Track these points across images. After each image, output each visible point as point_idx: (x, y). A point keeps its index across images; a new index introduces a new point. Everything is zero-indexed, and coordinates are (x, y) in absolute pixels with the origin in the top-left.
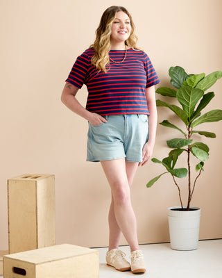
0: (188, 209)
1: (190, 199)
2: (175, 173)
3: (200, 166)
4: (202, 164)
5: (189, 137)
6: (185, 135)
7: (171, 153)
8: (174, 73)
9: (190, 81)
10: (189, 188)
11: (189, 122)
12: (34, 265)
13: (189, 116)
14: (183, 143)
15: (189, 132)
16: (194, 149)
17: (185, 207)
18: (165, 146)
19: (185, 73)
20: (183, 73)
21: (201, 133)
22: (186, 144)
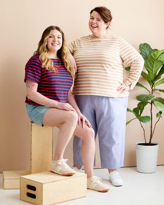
0: (150, 144)
1: (151, 137)
2: (142, 119)
3: (159, 114)
4: (161, 112)
5: (152, 93)
6: (150, 92)
7: (139, 104)
8: (142, 48)
9: (154, 54)
10: (151, 130)
11: (152, 83)
12: (42, 184)
13: (153, 79)
14: (148, 97)
15: (152, 90)
16: (155, 102)
17: (148, 142)
18: (135, 99)
19: (151, 48)
20: (149, 48)
21: (160, 91)
22: (150, 99)
